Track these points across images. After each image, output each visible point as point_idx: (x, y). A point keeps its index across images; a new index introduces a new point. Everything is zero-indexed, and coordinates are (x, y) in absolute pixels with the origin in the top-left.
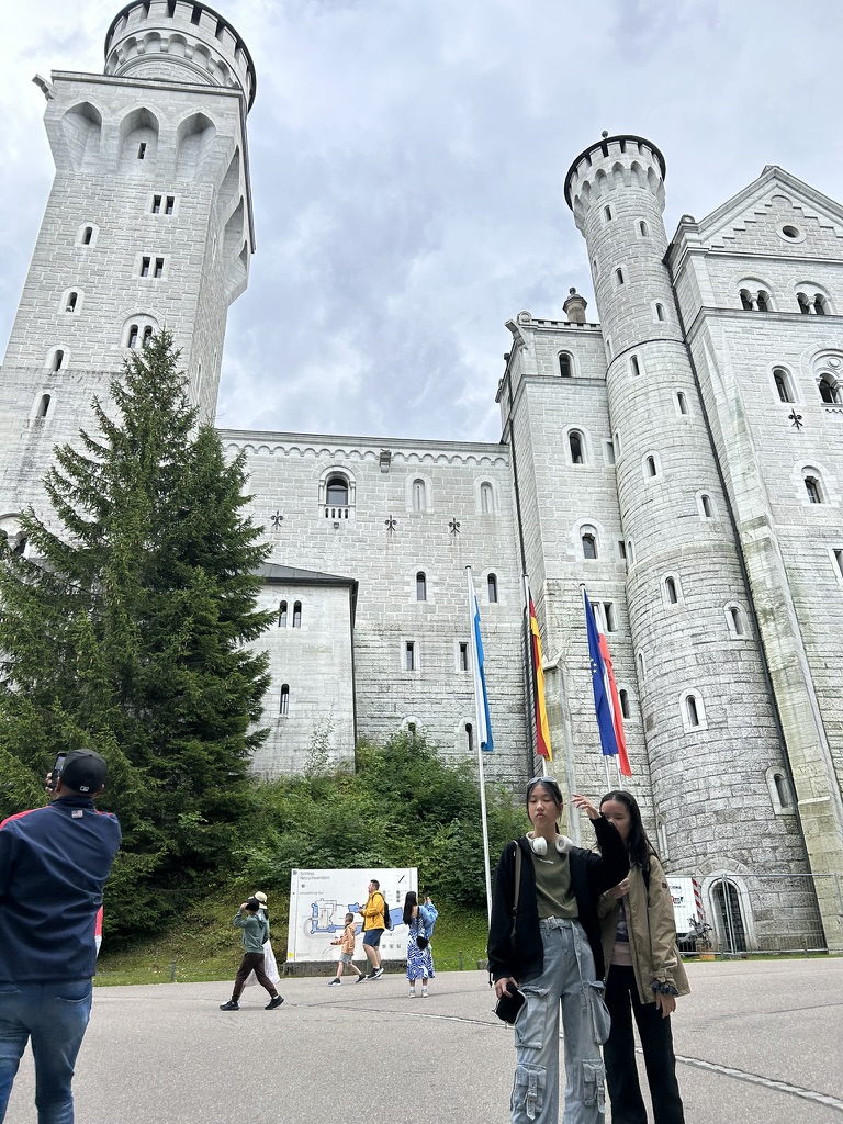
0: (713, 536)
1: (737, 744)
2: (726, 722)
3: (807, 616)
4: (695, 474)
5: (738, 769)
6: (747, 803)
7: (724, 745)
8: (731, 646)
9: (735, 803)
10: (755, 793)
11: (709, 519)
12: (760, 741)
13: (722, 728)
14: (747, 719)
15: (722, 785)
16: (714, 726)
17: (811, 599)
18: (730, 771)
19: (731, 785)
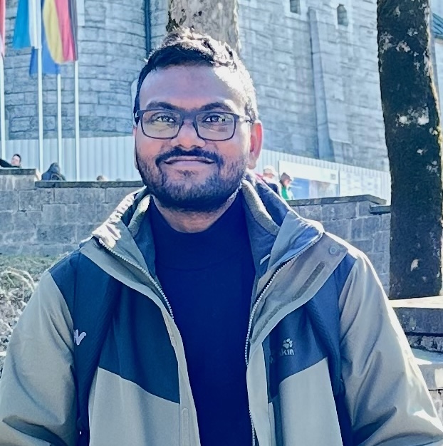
1: (110, 49)
2: (103, 22)
5: (109, 77)
6: (112, 113)
7: (99, 47)
9: (101, 112)
10: (120, 104)
12: (131, 50)
13: (99, 28)
14: (123, 24)
15: (90, 90)
16: (91, 24)
18: (101, 76)
19: (99, 92)
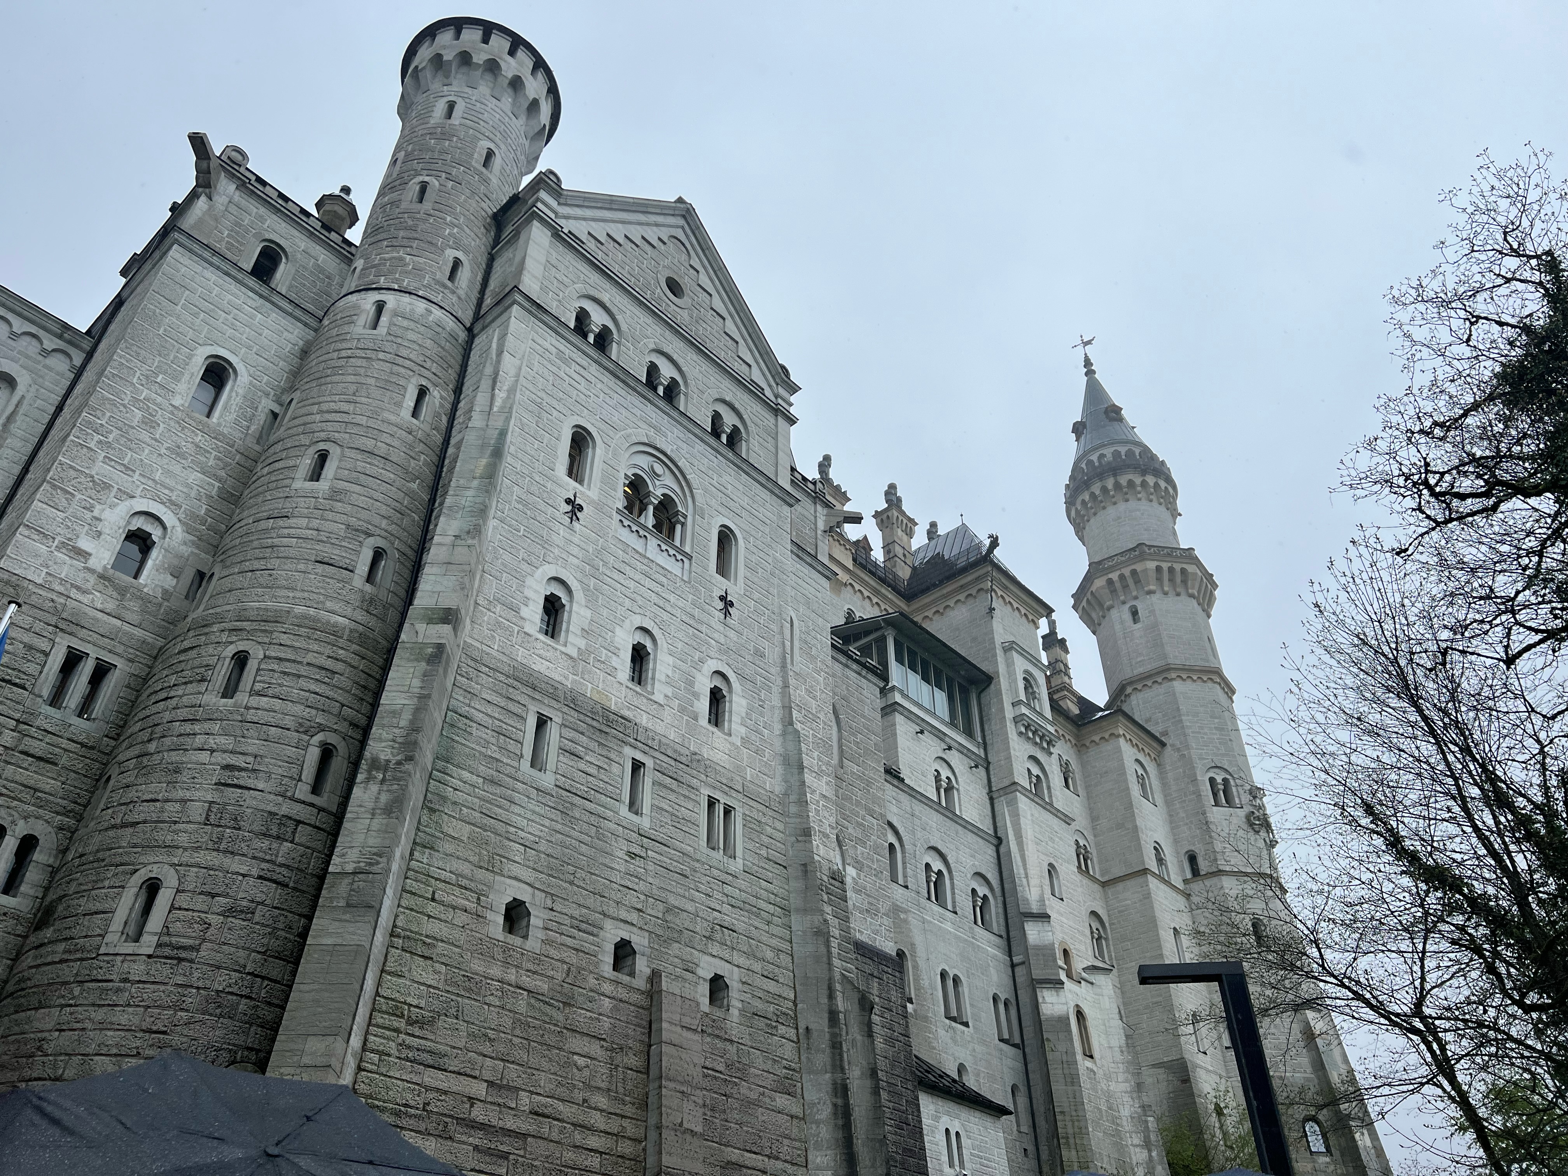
0: (360, 616)
1: (193, 1000)
2: (196, 949)
3: (444, 799)
4: (384, 510)
8: (286, 808)
11: (368, 588)
12: (244, 1005)
13: (180, 960)
14: (242, 955)
16: (167, 951)
17: (466, 775)
